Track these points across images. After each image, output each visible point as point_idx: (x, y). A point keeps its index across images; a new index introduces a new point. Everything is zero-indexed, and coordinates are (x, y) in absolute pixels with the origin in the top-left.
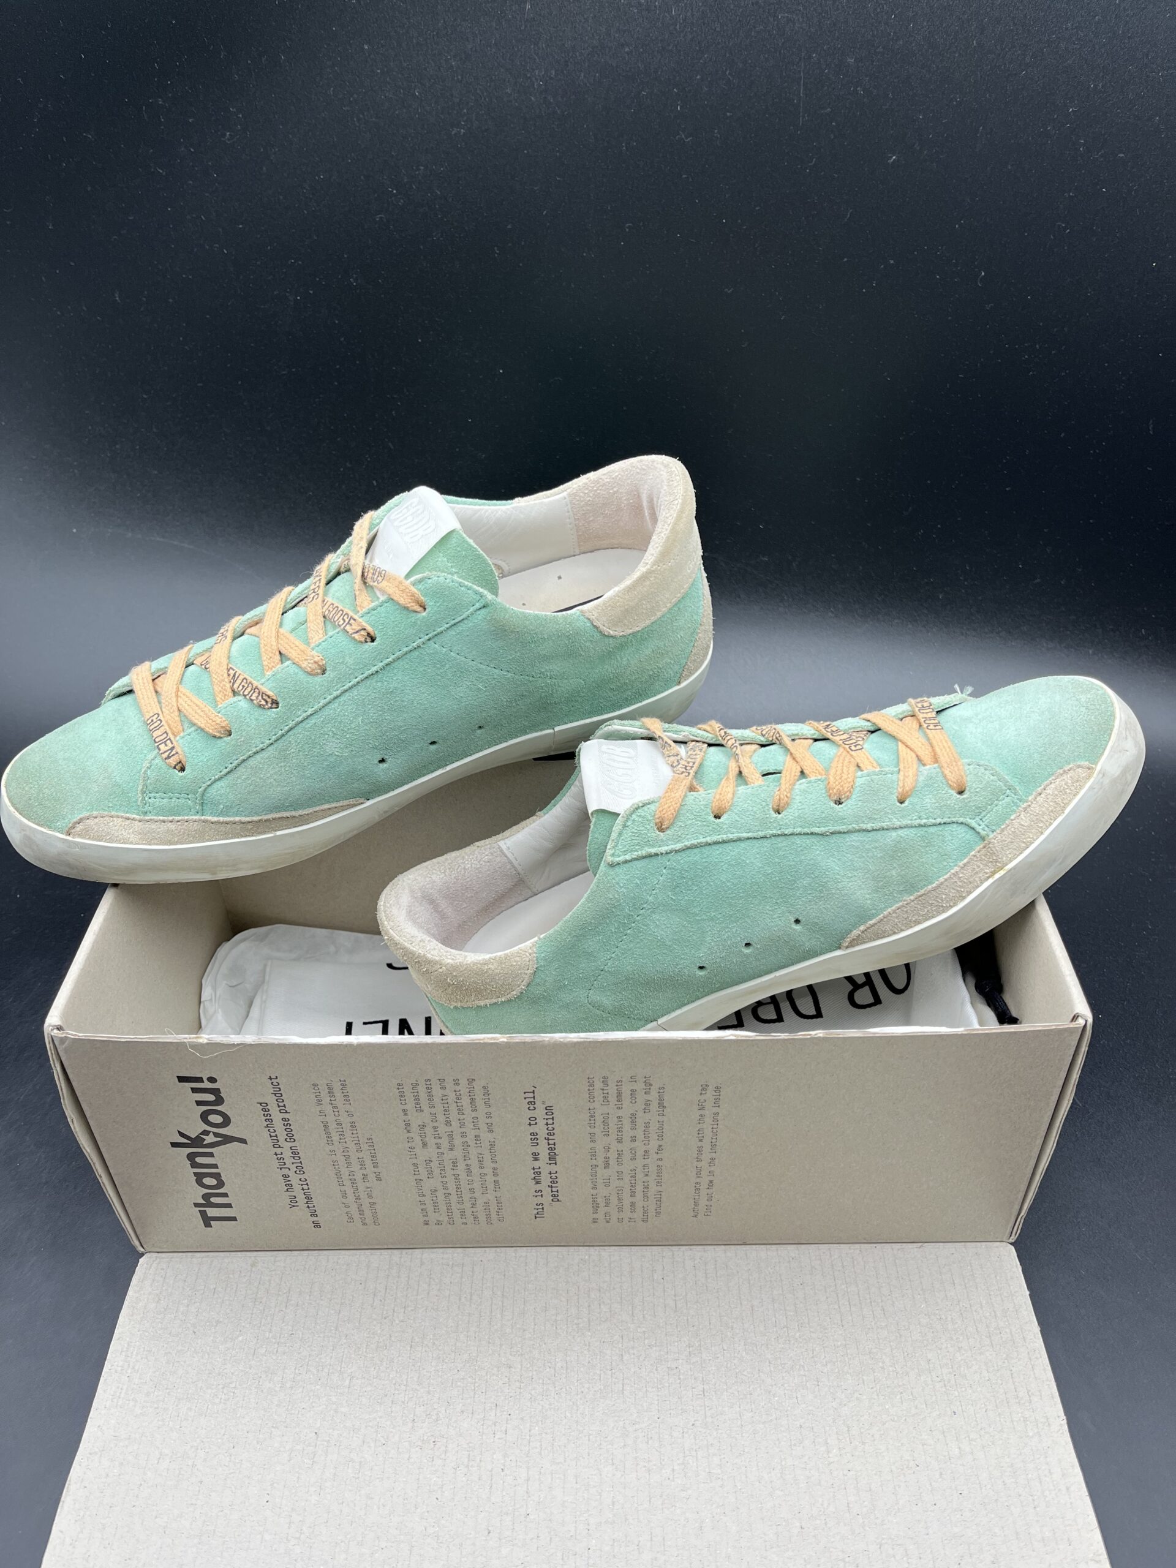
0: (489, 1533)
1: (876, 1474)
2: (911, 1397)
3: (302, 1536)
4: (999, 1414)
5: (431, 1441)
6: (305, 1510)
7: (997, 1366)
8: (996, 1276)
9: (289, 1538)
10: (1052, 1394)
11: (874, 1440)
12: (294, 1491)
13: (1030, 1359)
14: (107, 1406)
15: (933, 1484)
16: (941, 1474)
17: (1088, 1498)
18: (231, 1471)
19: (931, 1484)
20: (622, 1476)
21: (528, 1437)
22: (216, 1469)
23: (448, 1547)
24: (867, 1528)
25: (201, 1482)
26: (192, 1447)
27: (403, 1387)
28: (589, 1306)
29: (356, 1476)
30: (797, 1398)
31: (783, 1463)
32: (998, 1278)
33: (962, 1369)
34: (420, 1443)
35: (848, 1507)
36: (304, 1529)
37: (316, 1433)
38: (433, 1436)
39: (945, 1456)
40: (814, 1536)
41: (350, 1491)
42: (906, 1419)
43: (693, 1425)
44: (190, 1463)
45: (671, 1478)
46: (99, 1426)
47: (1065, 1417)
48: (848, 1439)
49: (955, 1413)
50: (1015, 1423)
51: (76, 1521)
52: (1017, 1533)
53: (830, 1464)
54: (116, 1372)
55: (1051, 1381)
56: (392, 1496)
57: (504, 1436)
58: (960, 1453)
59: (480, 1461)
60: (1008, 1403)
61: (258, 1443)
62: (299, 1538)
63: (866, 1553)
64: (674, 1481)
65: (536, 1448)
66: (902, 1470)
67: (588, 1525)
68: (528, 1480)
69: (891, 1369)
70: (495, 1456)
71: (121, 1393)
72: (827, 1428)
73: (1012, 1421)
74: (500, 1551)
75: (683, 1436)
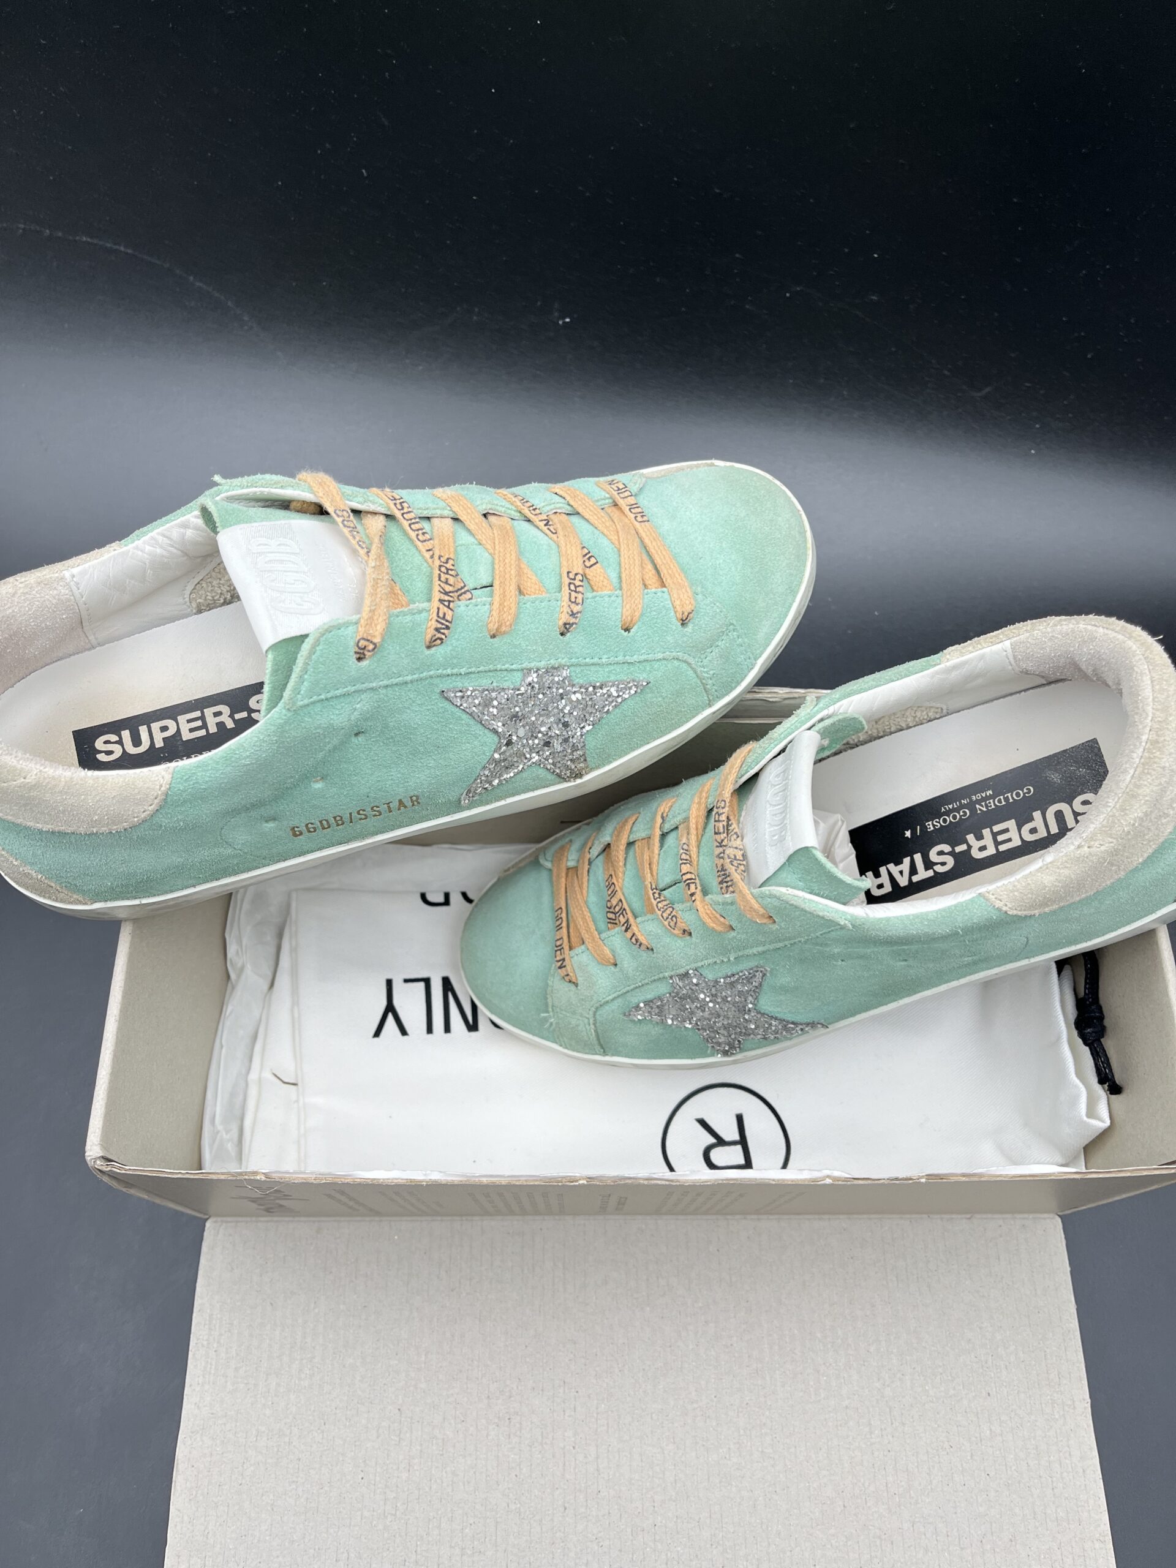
0: (565, 1509)
1: (913, 1455)
2: (950, 1378)
3: (398, 1513)
4: (1030, 1396)
5: (506, 1419)
6: (397, 1487)
7: (1033, 1346)
8: (1040, 1252)
9: (386, 1514)
10: (1080, 1376)
11: (914, 1421)
12: (385, 1468)
13: (1064, 1340)
14: (200, 1382)
15: (964, 1465)
16: (972, 1455)
17: (1102, 1481)
18: (325, 1448)
19: (962, 1465)
20: (683, 1454)
21: (595, 1415)
22: (311, 1446)
23: (529, 1522)
24: (903, 1508)
25: (299, 1459)
26: (285, 1424)
27: (476, 1363)
28: (648, 1280)
29: (441, 1453)
30: (844, 1377)
31: (830, 1443)
32: (1042, 1253)
33: (1000, 1349)
34: (496, 1421)
35: (887, 1486)
36: (398, 1505)
37: (399, 1410)
38: (507, 1413)
39: (976, 1438)
40: (855, 1515)
41: (437, 1467)
42: (943, 1401)
43: (747, 1404)
44: (287, 1439)
45: (727, 1457)
46: (196, 1404)
47: (1089, 1400)
48: (889, 1420)
49: (989, 1394)
50: (1043, 1405)
51: (190, 1500)
52: (1035, 1513)
53: (871, 1444)
54: (203, 1346)
55: (1081, 1363)
56: (475, 1473)
57: (573, 1413)
58: (991, 1434)
59: (553, 1439)
60: (1039, 1385)
61: (346, 1419)
62: (395, 1515)
63: (901, 1531)
64: (730, 1460)
65: (603, 1425)
66: (937, 1450)
67: (654, 1502)
68: (597, 1458)
69: (933, 1348)
70: (566, 1434)
71: (211, 1368)
72: (871, 1409)
73: (1041, 1404)
74: (576, 1527)
75: (738, 1415)
